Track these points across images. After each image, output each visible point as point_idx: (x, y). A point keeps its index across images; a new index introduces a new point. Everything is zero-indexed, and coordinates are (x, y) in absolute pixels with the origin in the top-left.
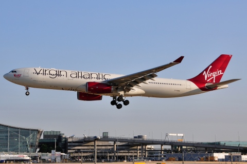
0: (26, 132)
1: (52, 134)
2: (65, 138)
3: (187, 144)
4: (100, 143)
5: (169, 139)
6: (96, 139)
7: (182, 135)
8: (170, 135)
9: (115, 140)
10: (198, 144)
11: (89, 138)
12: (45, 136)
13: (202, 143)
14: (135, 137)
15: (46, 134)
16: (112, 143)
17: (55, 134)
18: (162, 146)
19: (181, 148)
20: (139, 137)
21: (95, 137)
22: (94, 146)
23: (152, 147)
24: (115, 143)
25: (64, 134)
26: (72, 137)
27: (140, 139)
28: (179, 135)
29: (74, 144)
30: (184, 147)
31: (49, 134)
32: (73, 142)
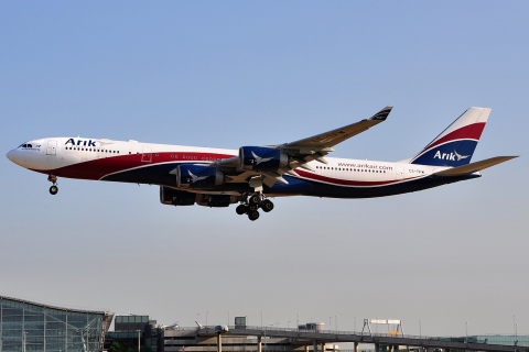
0: (79, 317)
1: (132, 321)
2: (158, 329)
3: (408, 342)
4: (230, 340)
5: (371, 331)
6: (220, 331)
7: (398, 322)
8: (373, 321)
9: (260, 334)
10: (431, 340)
11: (207, 328)
12: (117, 326)
13: (439, 339)
14: (301, 327)
15: (119, 321)
16: (253, 339)
17: (138, 321)
18: (356, 345)
19: (396, 348)
20: (309, 326)
21: (219, 327)
22: (217, 345)
23: (337, 347)
24: (259, 340)
25: (155, 322)
26: (172, 328)
27: (311, 331)
28: (390, 322)
29: (176, 342)
30: (401, 347)
31: (126, 321)
32: (175, 338)
